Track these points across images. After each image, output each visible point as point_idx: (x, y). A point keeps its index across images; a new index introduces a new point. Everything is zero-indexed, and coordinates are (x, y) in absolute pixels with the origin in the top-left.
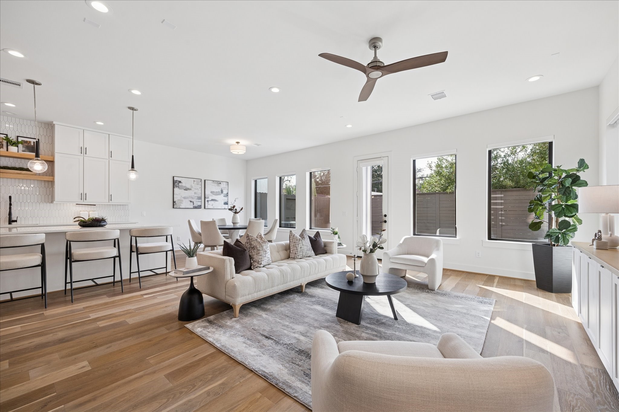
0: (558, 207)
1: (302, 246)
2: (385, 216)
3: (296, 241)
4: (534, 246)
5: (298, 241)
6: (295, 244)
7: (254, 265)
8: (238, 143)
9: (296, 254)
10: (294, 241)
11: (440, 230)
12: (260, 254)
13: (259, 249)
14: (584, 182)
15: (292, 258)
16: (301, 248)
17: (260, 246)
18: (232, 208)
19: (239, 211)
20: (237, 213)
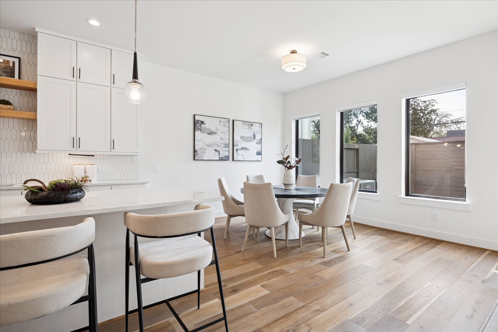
8: (293, 52)
18: (284, 160)
19: (295, 165)
20: (291, 168)
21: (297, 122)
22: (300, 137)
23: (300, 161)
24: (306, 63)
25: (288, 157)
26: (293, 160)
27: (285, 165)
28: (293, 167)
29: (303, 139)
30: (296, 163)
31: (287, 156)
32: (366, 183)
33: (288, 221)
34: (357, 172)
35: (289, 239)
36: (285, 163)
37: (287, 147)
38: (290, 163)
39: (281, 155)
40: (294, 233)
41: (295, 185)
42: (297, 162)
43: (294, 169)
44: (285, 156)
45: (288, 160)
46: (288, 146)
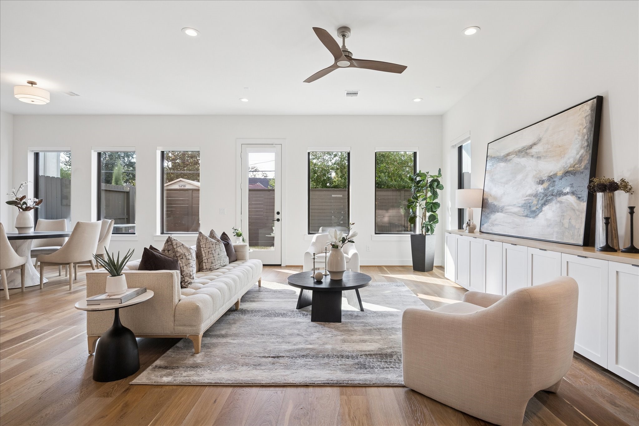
0: (429, 205)
1: (220, 252)
2: (278, 213)
3: (211, 246)
4: (412, 236)
5: (214, 246)
6: (210, 250)
7: (186, 281)
8: (32, 83)
9: (212, 263)
10: (208, 246)
11: (322, 228)
12: (191, 265)
13: (188, 257)
14: (442, 186)
15: (206, 269)
16: (219, 254)
17: (189, 254)
18: (17, 201)
19: (34, 207)
20: (28, 209)
21: (37, 155)
22: (41, 173)
23: (40, 202)
24: (49, 99)
25: (24, 197)
26: (30, 201)
27: (19, 206)
28: (31, 208)
29: (47, 176)
30: (35, 204)
31: (22, 196)
32: (128, 227)
33: (25, 264)
34: (127, 218)
35: (25, 286)
36: (19, 203)
37: (21, 186)
38: (26, 204)
39: (12, 195)
40: (32, 279)
41: (33, 229)
42: (37, 203)
43: (32, 211)
44: (20, 196)
45: (24, 200)
46: (23, 185)
